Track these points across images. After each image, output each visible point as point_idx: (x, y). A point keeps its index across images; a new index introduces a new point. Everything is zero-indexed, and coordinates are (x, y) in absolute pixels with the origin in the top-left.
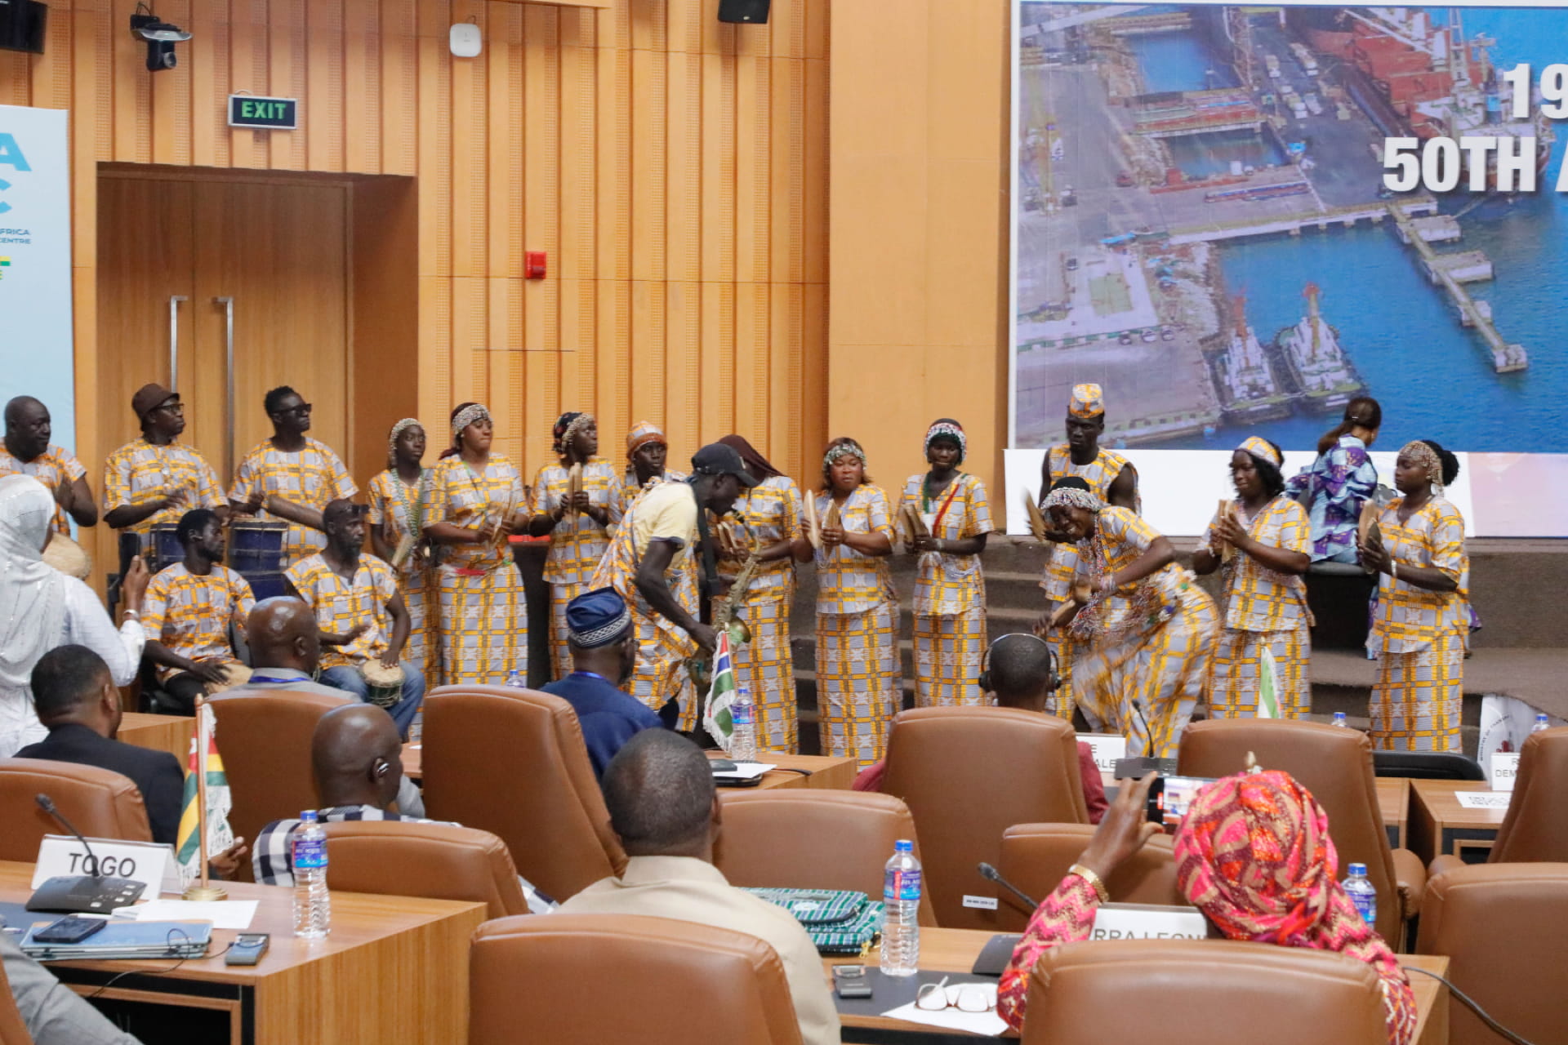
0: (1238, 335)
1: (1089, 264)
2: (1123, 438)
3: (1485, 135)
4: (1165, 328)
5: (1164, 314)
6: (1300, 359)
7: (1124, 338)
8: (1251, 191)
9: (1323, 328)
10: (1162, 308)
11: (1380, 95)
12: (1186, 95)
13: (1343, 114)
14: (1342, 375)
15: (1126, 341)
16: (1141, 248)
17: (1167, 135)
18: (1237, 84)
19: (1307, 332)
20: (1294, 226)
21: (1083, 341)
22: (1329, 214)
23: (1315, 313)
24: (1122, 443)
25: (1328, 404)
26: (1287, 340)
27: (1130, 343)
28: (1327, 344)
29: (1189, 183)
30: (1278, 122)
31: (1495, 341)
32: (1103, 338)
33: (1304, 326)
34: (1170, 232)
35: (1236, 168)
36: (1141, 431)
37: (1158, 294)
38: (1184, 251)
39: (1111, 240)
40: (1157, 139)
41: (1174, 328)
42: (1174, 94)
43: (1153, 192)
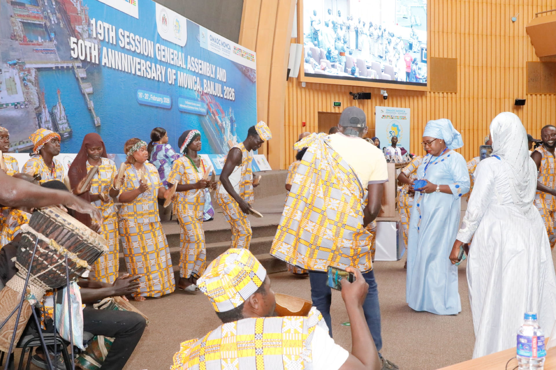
0: (44, 108)
1: (5, 72)
2: (17, 149)
3: (89, 41)
4: (26, 102)
5: (25, 97)
6: (58, 119)
7: (16, 105)
8: (43, 50)
9: (62, 107)
10: (25, 94)
11: (69, 21)
12: (26, 5)
13: (62, 25)
14: (66, 125)
15: (16, 107)
16: (18, 67)
17: (22, 21)
18: (38, 6)
19: (59, 107)
20: (53, 66)
21: (5, 106)
22: (60, 63)
23: (60, 101)
24: (17, 151)
25: (65, 136)
26: (55, 111)
27: (17, 108)
28: (63, 113)
29: (29, 43)
30: (48, 24)
31: (95, 116)
32: (10, 105)
33: (58, 105)
34: (25, 62)
35: (40, 40)
36: (22, 146)
37: (24, 88)
38: (29, 70)
39: (11, 62)
40: (20, 22)
41: (28, 103)
42: (23, 3)
43: (20, 44)
